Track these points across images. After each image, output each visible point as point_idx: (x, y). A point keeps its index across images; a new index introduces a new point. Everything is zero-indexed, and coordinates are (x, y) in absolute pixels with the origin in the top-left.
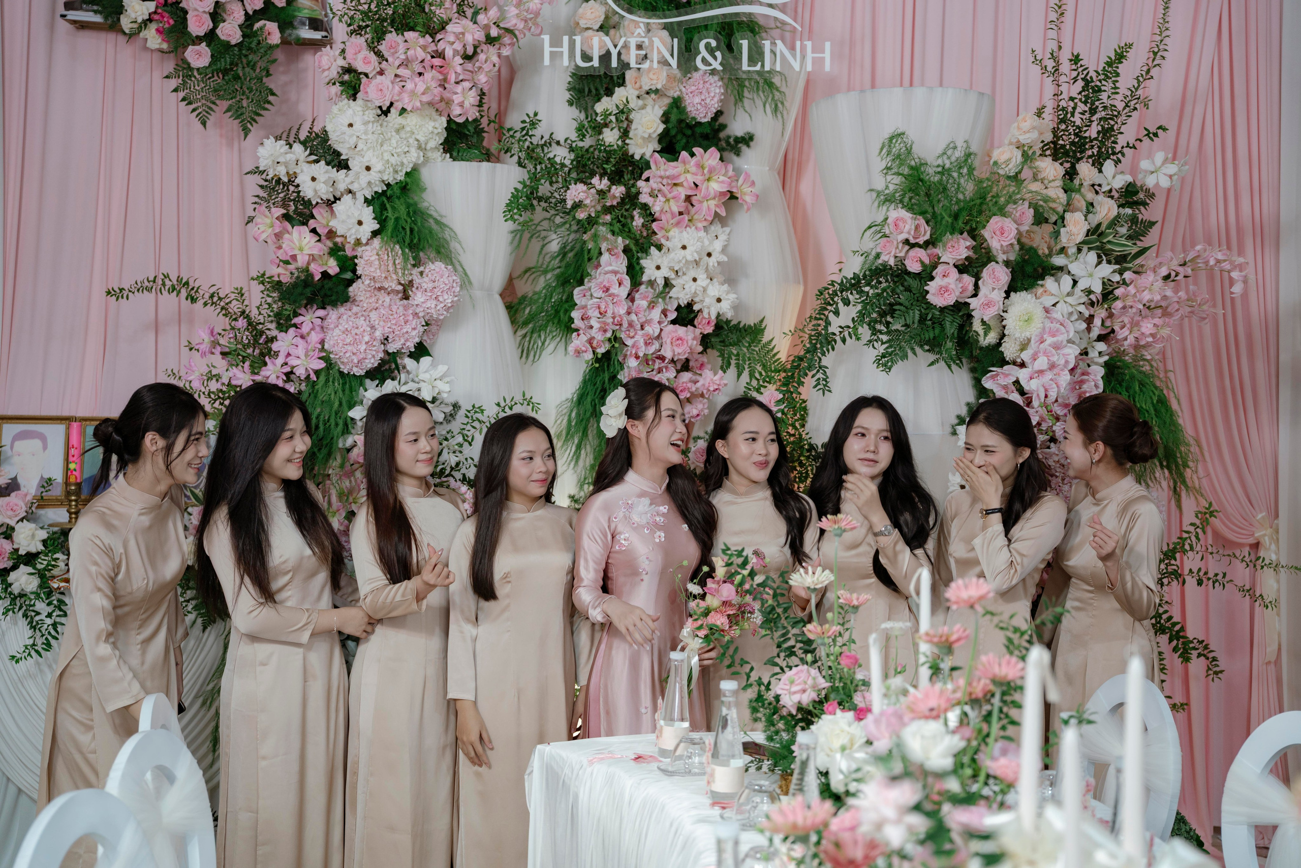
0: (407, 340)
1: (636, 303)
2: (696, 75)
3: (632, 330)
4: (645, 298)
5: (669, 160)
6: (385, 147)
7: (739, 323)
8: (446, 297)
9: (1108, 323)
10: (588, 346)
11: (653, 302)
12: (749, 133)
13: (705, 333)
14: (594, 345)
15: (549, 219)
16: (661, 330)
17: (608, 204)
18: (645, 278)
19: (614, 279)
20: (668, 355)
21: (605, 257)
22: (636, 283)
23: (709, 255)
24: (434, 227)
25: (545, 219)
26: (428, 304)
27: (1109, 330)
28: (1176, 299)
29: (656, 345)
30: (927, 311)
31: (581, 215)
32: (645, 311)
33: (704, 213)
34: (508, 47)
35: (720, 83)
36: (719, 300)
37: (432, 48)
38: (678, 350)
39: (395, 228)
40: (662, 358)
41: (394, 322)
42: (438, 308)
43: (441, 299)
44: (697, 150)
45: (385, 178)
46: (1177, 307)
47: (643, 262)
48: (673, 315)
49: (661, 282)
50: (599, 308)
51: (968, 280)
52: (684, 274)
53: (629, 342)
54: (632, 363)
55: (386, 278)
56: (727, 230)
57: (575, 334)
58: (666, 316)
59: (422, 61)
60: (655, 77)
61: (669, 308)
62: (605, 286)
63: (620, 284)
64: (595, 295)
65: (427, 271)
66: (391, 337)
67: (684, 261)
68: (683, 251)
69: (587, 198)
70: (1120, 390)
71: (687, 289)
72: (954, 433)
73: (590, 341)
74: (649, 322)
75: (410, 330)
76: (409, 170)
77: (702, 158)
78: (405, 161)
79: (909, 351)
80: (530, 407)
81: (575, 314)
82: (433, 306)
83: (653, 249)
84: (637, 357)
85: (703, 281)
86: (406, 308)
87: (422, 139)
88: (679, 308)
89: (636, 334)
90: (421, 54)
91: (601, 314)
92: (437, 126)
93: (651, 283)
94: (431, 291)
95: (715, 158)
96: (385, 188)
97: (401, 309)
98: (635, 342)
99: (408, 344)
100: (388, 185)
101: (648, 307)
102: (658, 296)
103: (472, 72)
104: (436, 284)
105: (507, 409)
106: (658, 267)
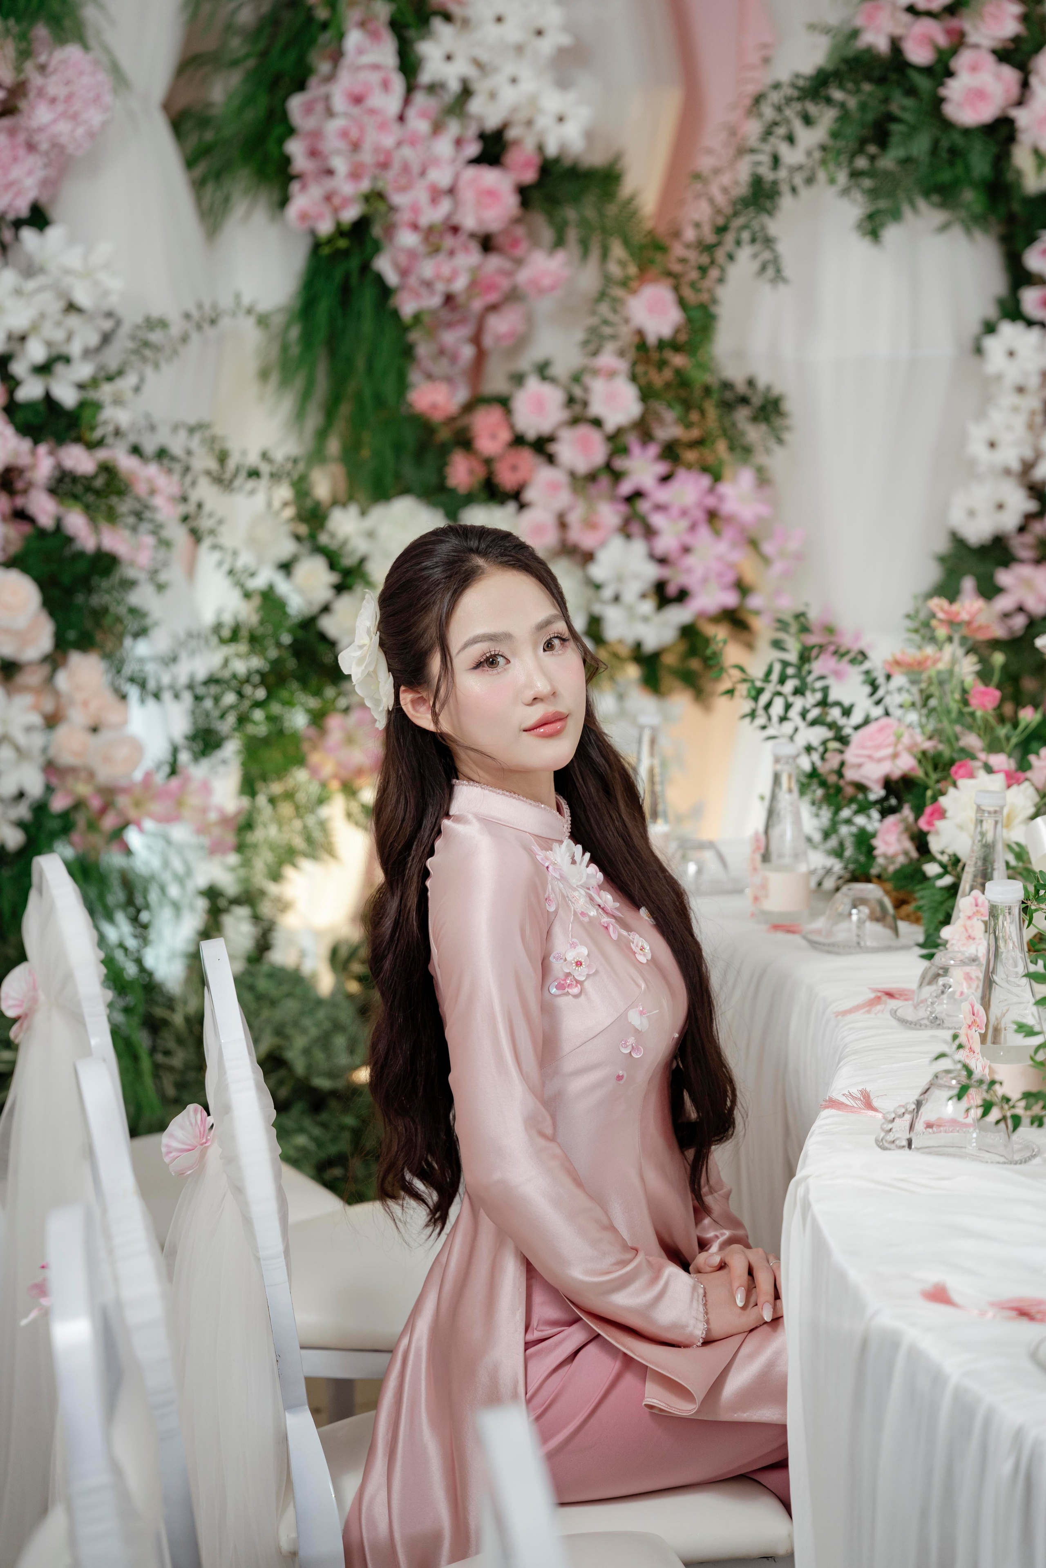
0: (18, 194)
1: (411, 126)
4: (423, 115)
7: (577, 163)
10: (325, 207)
11: (440, 123)
13: (524, 181)
14: (337, 203)
16: (456, 177)
18: (425, 80)
19: (375, 79)
20: (467, 221)
21: (354, 39)
22: (410, 89)
23: (539, 33)
26: (59, 128)
29: (445, 206)
32: (426, 140)
36: (561, 119)
38: (483, 215)
40: (455, 230)
42: (76, 134)
47: (423, 49)
48: (473, 149)
49: (454, 86)
50: (349, 135)
51: (1010, 75)
52: (496, 70)
53: (398, 199)
54: (407, 239)
57: (298, 184)
58: (462, 150)
61: (468, 135)
62: (354, 94)
63: (386, 89)
64: (335, 109)
65: (52, 64)
67: (496, 46)
68: (498, 28)
71: (500, 100)
72: (979, 350)
73: (328, 199)
74: (435, 161)
75: (21, 178)
81: (295, 148)
82: (67, 131)
83: (438, 24)
84: (415, 227)
85: (528, 85)
86: (12, 132)
88: (483, 136)
89: (412, 185)
91: (351, 146)
93: (434, 88)
98: (412, 200)
99: (17, 202)
101: (431, 132)
102: (448, 113)
104: (72, 89)
106: (449, 58)
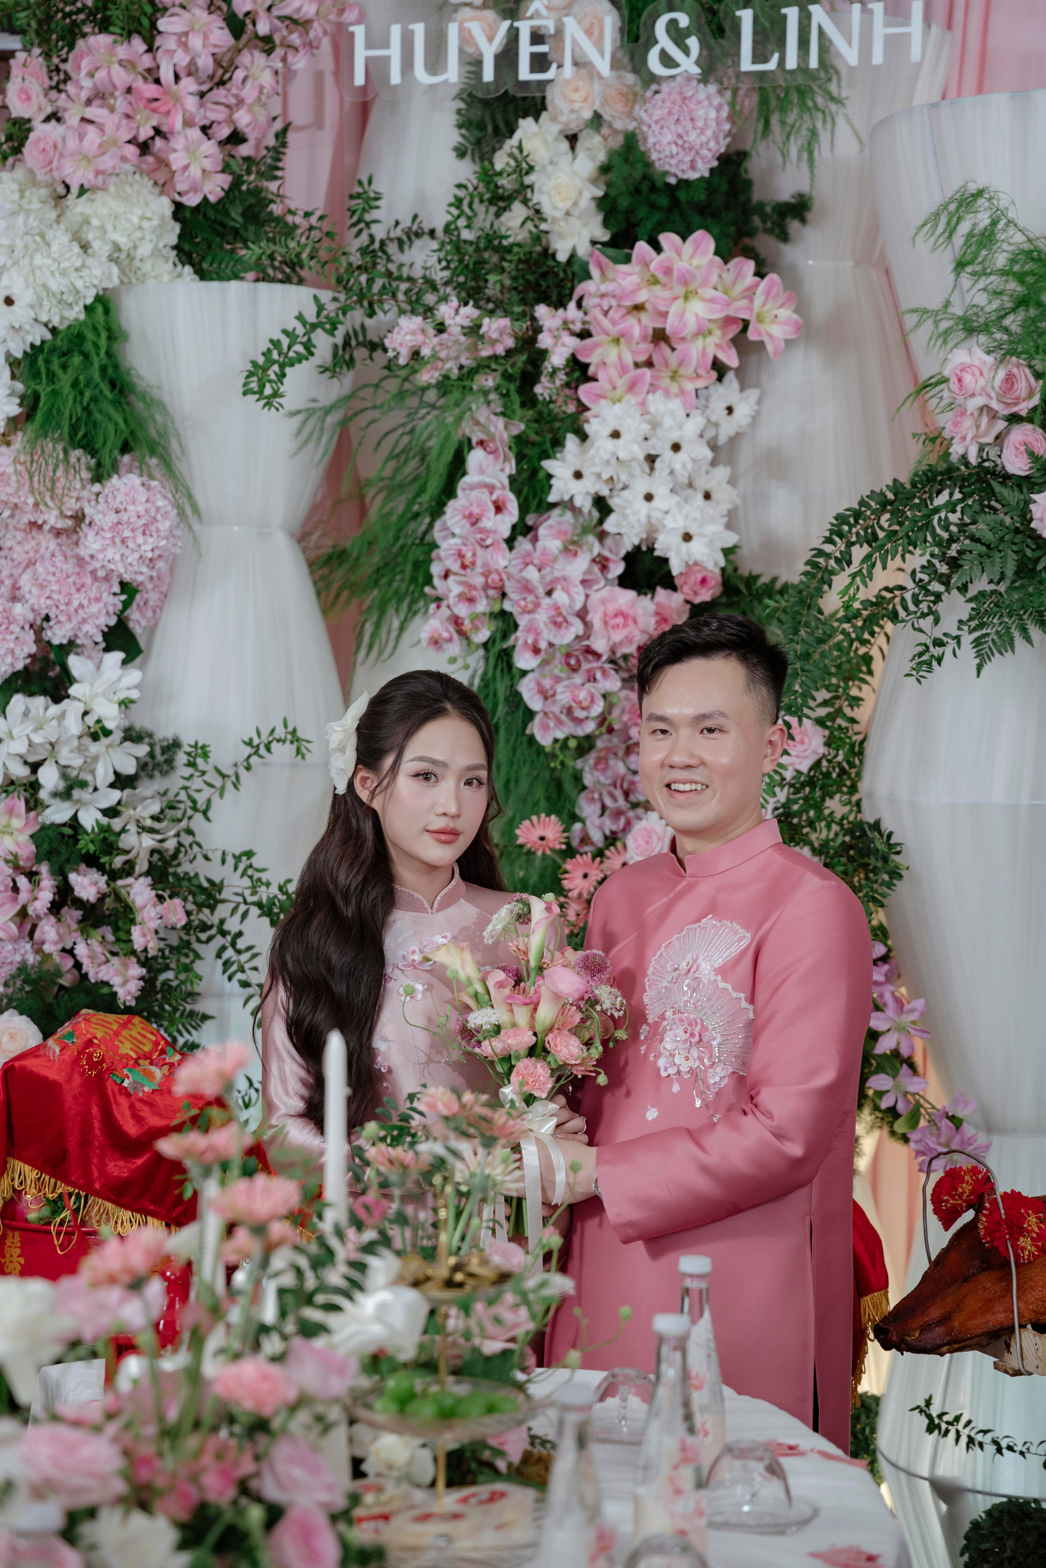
0: (84, 621)
1: (539, 544)
2: (665, 87)
3: (530, 598)
4: (560, 533)
5: (616, 261)
6: (38, 260)
7: (774, 580)
8: (140, 540)
10: (452, 629)
11: (573, 543)
12: (801, 196)
13: (697, 600)
14: (467, 625)
15: (377, 386)
16: (587, 596)
17: (485, 353)
18: (552, 498)
19: (486, 499)
20: (600, 645)
21: (475, 458)
22: (532, 507)
23: (676, 447)
24: (140, 406)
25: (365, 386)
26: (110, 554)
29: (578, 628)
30: (1038, 553)
31: (427, 376)
32: (555, 559)
33: (694, 363)
34: (302, 52)
35: (717, 100)
36: (687, 537)
37: (146, 61)
38: (617, 636)
39: (49, 415)
40: (591, 653)
41: (55, 587)
42: (130, 560)
43: (131, 544)
44: (668, 239)
45: (44, 318)
47: (548, 465)
48: (618, 569)
49: (584, 503)
50: (461, 555)
52: (625, 486)
53: (522, 618)
55: (36, 505)
56: (753, 394)
57: (433, 606)
58: (604, 568)
59: (129, 90)
60: (577, 96)
61: (606, 553)
62: (471, 515)
63: (499, 508)
64: (457, 531)
65: (106, 491)
66: (52, 616)
67: (614, 461)
68: (610, 443)
69: (424, 343)
71: (632, 519)
73: (457, 621)
74: (563, 581)
75: (85, 603)
76: (89, 301)
77: (679, 253)
78: (79, 284)
79: (1016, 634)
80: (294, 746)
81: (436, 569)
82: (118, 557)
83: (571, 441)
84: (536, 651)
85: (663, 500)
87: (123, 241)
88: (626, 555)
89: (537, 605)
90: (121, 77)
91: (464, 567)
92: (148, 214)
93: (568, 506)
94: (111, 529)
95: (705, 253)
96: (48, 336)
97: (71, 561)
98: (531, 622)
99: (86, 628)
100: (54, 331)
101: (566, 550)
102: (585, 531)
103: (228, 106)
104: (124, 516)
105: (263, 751)
106: (578, 475)
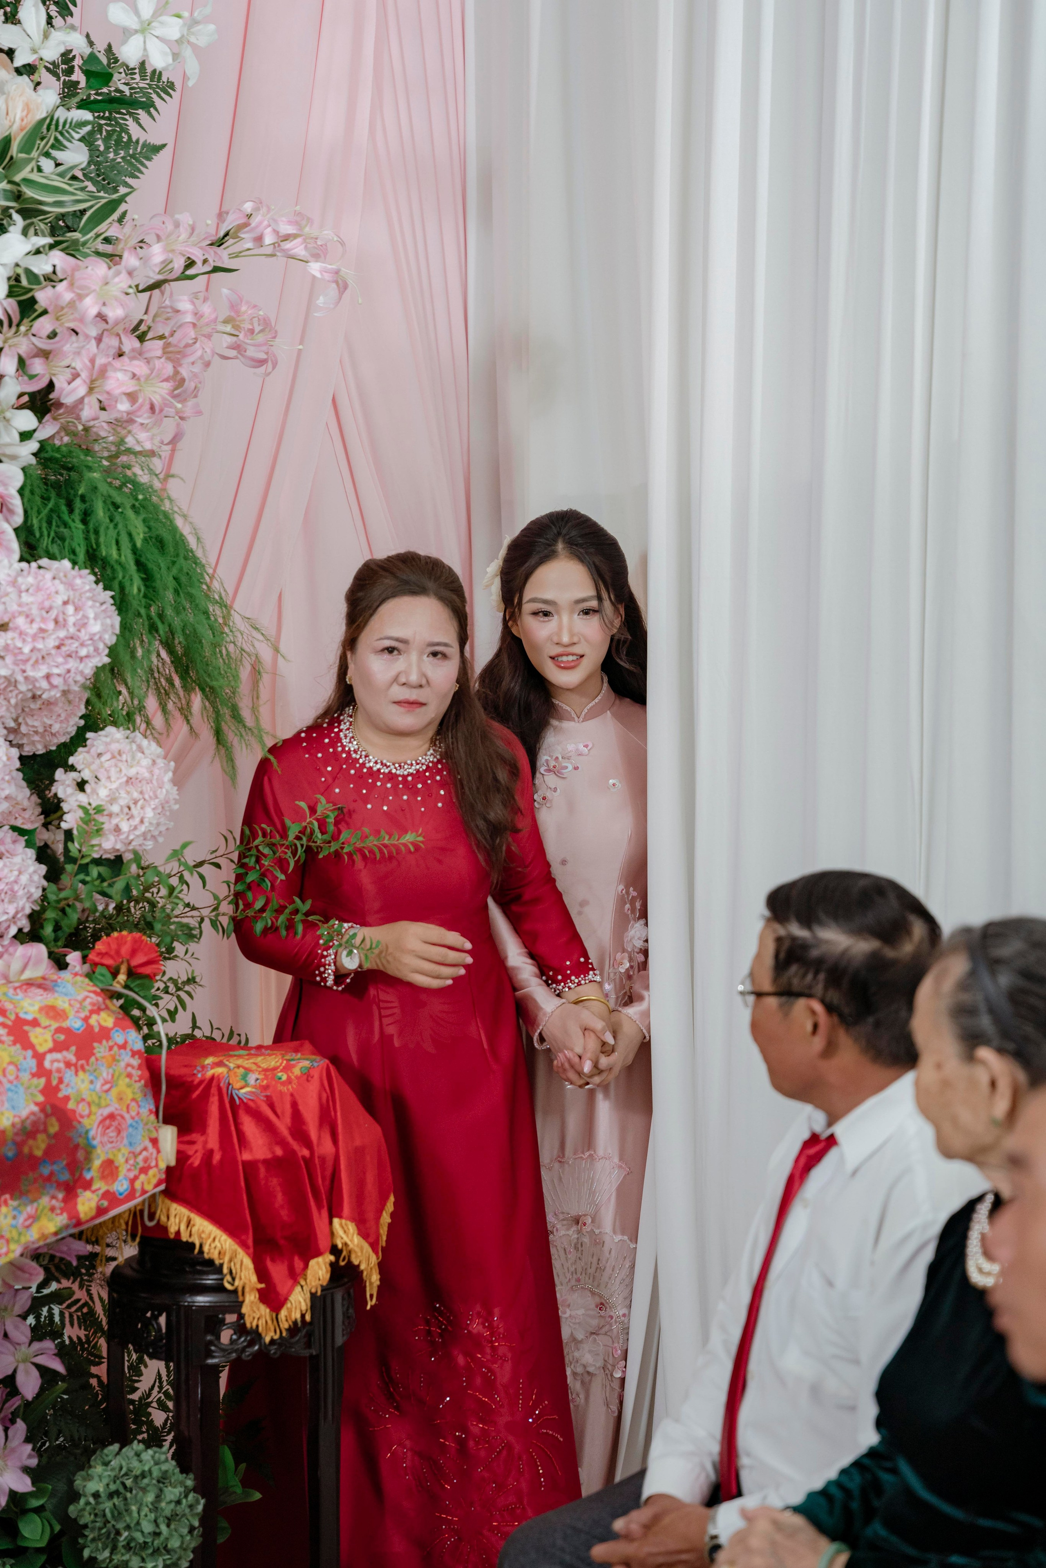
9: (37, 366)
27: (42, 384)
28: (189, 318)
46: (192, 334)
70: (66, 517)
